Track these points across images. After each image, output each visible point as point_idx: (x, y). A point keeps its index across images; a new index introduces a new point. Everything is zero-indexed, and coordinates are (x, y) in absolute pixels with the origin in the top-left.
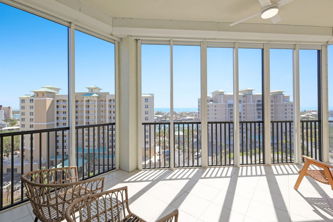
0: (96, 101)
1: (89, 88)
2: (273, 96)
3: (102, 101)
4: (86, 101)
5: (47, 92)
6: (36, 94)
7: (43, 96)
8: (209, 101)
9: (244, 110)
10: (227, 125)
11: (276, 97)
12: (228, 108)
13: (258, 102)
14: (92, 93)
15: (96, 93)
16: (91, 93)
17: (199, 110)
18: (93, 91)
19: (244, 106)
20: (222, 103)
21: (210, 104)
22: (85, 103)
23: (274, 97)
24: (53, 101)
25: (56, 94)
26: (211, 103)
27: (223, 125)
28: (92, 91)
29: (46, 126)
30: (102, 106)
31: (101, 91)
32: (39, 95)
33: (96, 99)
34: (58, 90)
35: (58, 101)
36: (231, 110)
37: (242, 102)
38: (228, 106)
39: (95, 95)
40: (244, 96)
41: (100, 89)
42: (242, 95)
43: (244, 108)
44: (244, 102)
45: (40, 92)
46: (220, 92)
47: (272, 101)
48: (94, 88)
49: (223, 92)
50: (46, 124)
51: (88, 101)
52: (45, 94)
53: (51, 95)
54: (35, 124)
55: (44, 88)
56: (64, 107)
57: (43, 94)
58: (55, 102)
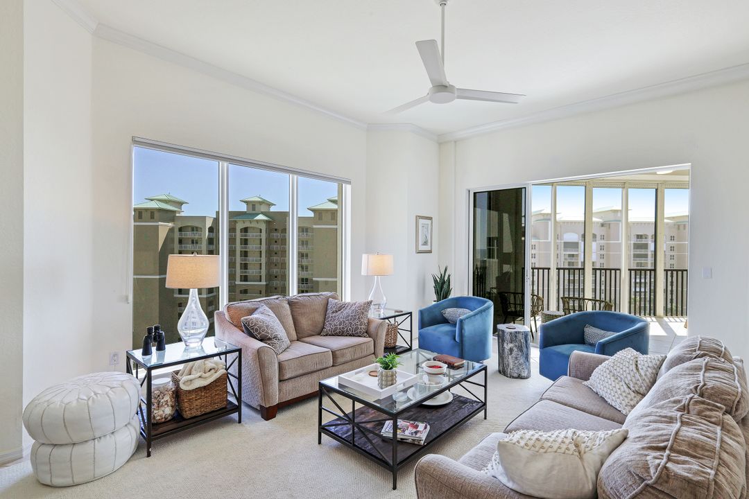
0: (264, 231)
2: (676, 226)
3: (276, 230)
4: (241, 229)
5: (160, 210)
6: (138, 213)
7: (152, 217)
9: (602, 256)
11: (682, 228)
12: (563, 253)
13: (638, 238)
14: (254, 212)
15: (262, 213)
16: (251, 212)
18: (256, 209)
19: (602, 248)
22: (239, 235)
23: (679, 229)
24: (171, 230)
25: (177, 215)
28: (254, 209)
29: (158, 283)
30: (276, 242)
31: (272, 209)
32: (144, 215)
33: (263, 227)
34: (180, 204)
35: (180, 230)
36: (570, 255)
37: (598, 237)
38: (565, 247)
39: (261, 217)
40: (602, 225)
41: (270, 205)
42: (597, 223)
43: (602, 252)
44: (603, 238)
45: (146, 210)
46: (545, 214)
47: (672, 238)
48: (259, 202)
50: (158, 277)
51: (245, 230)
52: (156, 215)
53: (168, 215)
54: (135, 277)
55: (152, 200)
56: (193, 243)
57: (153, 214)
58: (176, 230)
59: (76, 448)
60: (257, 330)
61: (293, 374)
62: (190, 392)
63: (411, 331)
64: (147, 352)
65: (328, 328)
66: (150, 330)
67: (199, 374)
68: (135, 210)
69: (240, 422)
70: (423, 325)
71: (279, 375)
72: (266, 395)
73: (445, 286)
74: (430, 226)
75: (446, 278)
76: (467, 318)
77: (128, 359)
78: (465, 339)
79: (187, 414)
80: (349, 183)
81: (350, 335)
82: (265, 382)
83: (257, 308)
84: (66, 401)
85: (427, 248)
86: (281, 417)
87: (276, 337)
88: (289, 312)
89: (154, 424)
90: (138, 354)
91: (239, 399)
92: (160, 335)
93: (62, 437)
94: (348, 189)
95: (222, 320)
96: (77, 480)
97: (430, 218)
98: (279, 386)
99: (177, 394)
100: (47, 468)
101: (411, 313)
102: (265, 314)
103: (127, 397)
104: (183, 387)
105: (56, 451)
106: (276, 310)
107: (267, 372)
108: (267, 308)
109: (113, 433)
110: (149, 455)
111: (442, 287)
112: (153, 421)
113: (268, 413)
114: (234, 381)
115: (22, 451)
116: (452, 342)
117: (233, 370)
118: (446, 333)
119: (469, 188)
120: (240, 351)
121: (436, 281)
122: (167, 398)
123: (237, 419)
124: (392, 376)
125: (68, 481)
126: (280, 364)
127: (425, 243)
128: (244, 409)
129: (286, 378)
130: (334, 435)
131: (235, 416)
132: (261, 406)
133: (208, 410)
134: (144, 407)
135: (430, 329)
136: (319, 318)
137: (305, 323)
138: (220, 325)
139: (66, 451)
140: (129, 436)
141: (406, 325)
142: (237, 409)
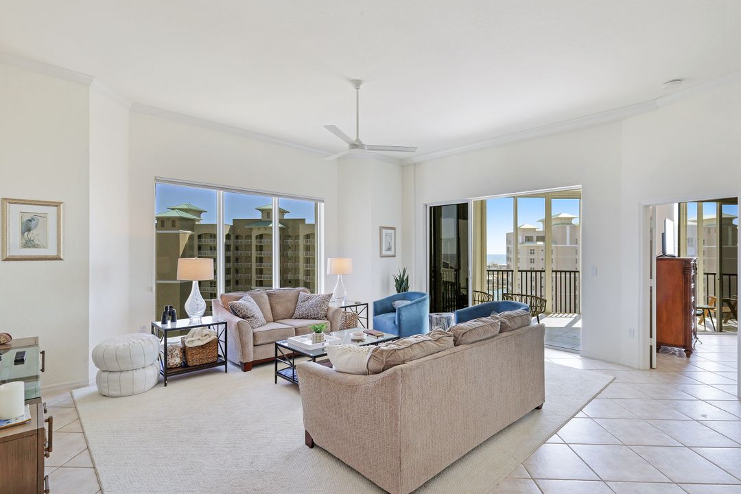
1: (262, 210)
3: (290, 237)
4: (256, 236)
5: (181, 219)
6: (160, 222)
7: (173, 226)
8: (535, 239)
10: (573, 274)
14: (268, 220)
16: (265, 219)
17: (508, 259)
18: (270, 217)
20: (568, 244)
21: (538, 247)
22: (254, 242)
24: (191, 237)
25: (197, 223)
26: (541, 243)
27: (568, 274)
28: (268, 216)
32: (166, 223)
34: (199, 213)
35: (200, 237)
41: (284, 212)
45: (168, 218)
46: (561, 218)
49: (571, 218)
51: (261, 237)
52: (177, 223)
53: (188, 224)
54: (159, 282)
55: (173, 209)
56: (211, 249)
57: (173, 222)
58: (196, 238)
59: (123, 374)
60: (239, 311)
61: (264, 342)
62: (192, 348)
63: (367, 319)
64: (164, 322)
65: (297, 313)
66: (166, 308)
67: (198, 338)
68: (158, 219)
69: (226, 372)
70: (376, 313)
71: (254, 341)
72: (244, 354)
73: (404, 284)
74: (393, 235)
75: (405, 278)
76: (404, 307)
77: (153, 327)
78: (402, 322)
79: (190, 363)
80: (323, 201)
81: (313, 319)
82: (243, 345)
83: (242, 297)
84: (117, 345)
85: (391, 253)
86: (255, 371)
87: (253, 316)
88: (268, 301)
89: (169, 368)
90: (159, 324)
91: (226, 356)
92: (173, 312)
93: (114, 366)
94: (321, 206)
95: (217, 305)
96: (123, 393)
97: (394, 229)
98: (254, 349)
99: (184, 350)
100: (106, 385)
101: (367, 304)
102: (246, 301)
103: (152, 346)
104: (188, 345)
105: (112, 375)
106: (256, 298)
107: (244, 338)
108: (249, 297)
109: (144, 368)
110: (165, 385)
111: (402, 284)
112: (168, 367)
113: (246, 367)
114: (223, 345)
115: (88, 381)
116: (393, 325)
117: (222, 338)
118: (390, 319)
119: (426, 203)
120: (226, 323)
121: (396, 280)
122: (177, 352)
123: (224, 370)
124: (320, 337)
125: (118, 393)
126: (254, 335)
127: (389, 249)
128: (229, 364)
129: (258, 343)
130: (284, 377)
131: (222, 367)
132: (241, 362)
133: (204, 362)
134: (162, 355)
135: (380, 317)
136: (291, 306)
137: (280, 309)
138: (216, 308)
139: (116, 376)
140: (153, 371)
141: (364, 314)
142: (225, 363)
